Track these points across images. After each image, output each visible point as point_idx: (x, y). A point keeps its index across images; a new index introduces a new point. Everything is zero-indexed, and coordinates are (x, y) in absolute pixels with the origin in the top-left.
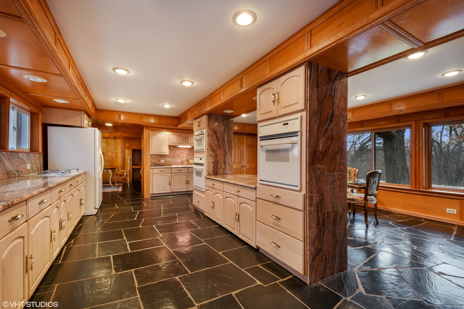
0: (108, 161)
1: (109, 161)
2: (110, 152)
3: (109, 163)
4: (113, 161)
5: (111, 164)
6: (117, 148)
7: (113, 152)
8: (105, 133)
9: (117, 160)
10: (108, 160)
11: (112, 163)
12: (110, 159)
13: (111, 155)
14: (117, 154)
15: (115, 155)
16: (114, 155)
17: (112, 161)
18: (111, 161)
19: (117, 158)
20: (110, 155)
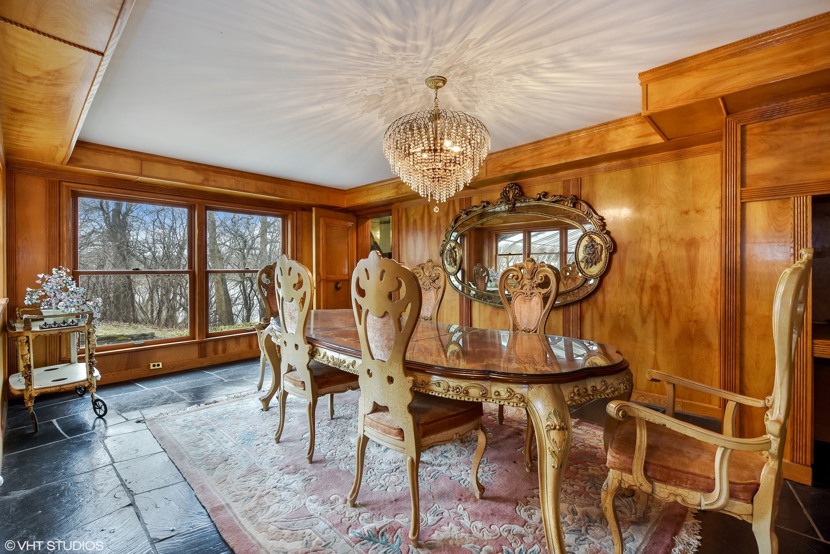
0: (642, 289)
1: (648, 285)
2: (654, 239)
3: (646, 299)
4: (668, 290)
5: (659, 304)
6: (692, 214)
7: (670, 239)
8: (620, 131)
9: (692, 284)
10: (643, 280)
11: (664, 299)
12: (650, 274)
13: (660, 255)
14: (692, 244)
15: (683, 253)
16: (675, 253)
17: (663, 285)
18: (655, 288)
19: (692, 269)
20: (654, 254)
